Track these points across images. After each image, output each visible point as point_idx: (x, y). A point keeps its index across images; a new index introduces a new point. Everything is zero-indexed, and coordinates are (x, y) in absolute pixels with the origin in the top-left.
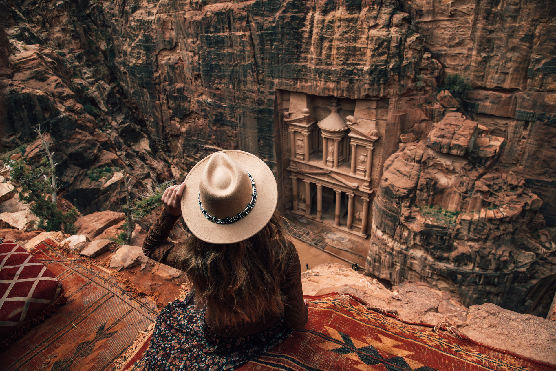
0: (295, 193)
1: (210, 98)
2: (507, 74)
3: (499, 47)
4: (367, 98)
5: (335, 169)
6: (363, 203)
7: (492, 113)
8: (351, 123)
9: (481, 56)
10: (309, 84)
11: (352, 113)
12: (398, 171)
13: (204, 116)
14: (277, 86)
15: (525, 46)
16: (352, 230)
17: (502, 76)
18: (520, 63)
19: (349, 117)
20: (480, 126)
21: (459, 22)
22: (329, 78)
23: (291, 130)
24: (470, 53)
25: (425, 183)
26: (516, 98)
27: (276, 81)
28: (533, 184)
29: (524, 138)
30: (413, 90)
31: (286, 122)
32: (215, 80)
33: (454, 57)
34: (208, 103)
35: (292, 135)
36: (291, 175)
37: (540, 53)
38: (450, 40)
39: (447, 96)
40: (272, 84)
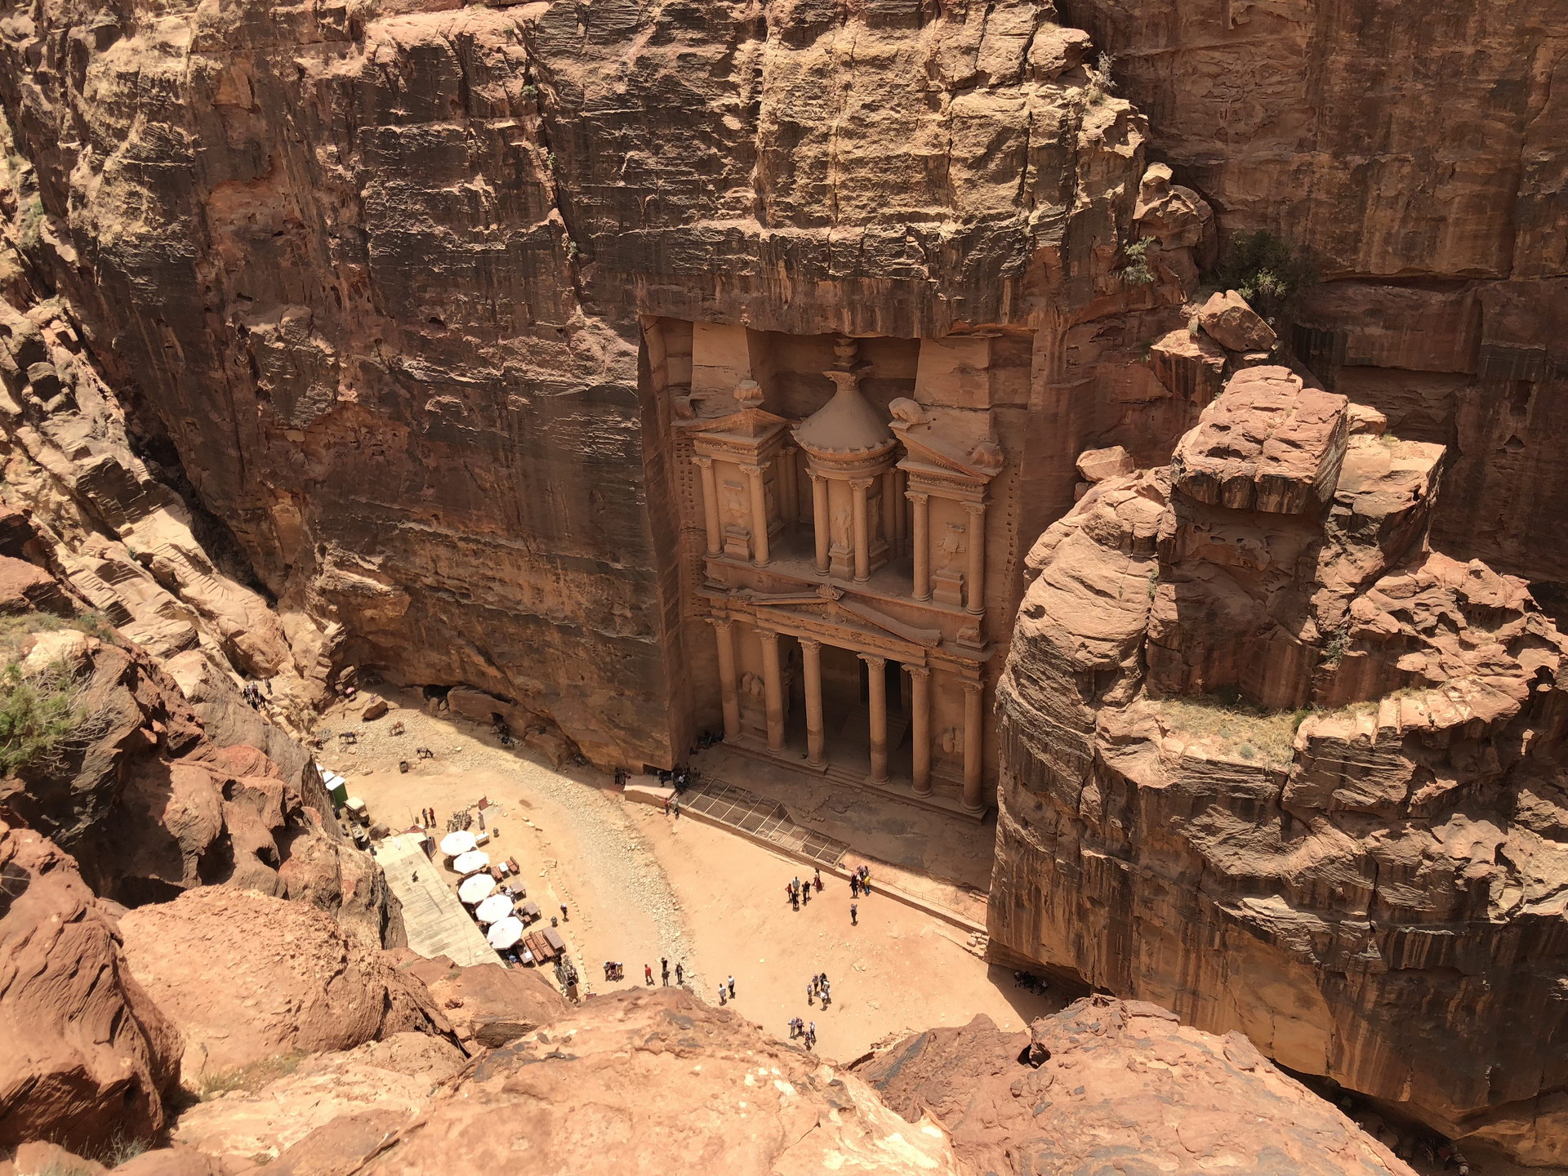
0: (727, 675)
1: (409, 354)
2: (1442, 220)
3: (1409, 129)
5: (858, 586)
6: (963, 695)
8: (905, 426)
9: (1346, 166)
10: (754, 295)
11: (907, 387)
12: (1078, 579)
14: (644, 306)
15: (1499, 121)
16: (933, 794)
17: (1425, 229)
18: (1487, 180)
21: (1264, 49)
23: (703, 456)
24: (1307, 157)
25: (1175, 615)
26: (1477, 302)
27: (640, 288)
29: (1514, 440)
30: (1114, 298)
31: (682, 431)
32: (423, 289)
33: (1246, 173)
34: (401, 373)
35: (707, 475)
36: (709, 614)
37: (1553, 143)
38: (1237, 115)
39: (1234, 309)
40: (629, 298)
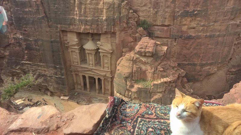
0: (75, 81)
1: (21, 35)
2: (166, 18)
3: (162, 6)
4: (106, 33)
5: (94, 68)
6: (109, 82)
7: (161, 36)
8: (99, 45)
9: (154, 11)
10: (76, 27)
11: (99, 40)
12: (124, 65)
13: (19, 45)
14: (60, 28)
15: (172, 5)
16: (105, 95)
17: (164, 19)
18: (171, 13)
19: (98, 42)
20: (157, 42)
22: (86, 24)
23: (70, 50)
24: (150, 9)
25: (136, 69)
26: (170, 29)
27: (59, 26)
28: (181, 65)
29: (175, 46)
30: (126, 28)
31: (66, 47)
32: (23, 25)
33: (143, 11)
34: (20, 38)
35: (71, 53)
36: (72, 73)
37: (179, 8)
38: (141, 3)
39: (142, 30)
40: (57, 27)
